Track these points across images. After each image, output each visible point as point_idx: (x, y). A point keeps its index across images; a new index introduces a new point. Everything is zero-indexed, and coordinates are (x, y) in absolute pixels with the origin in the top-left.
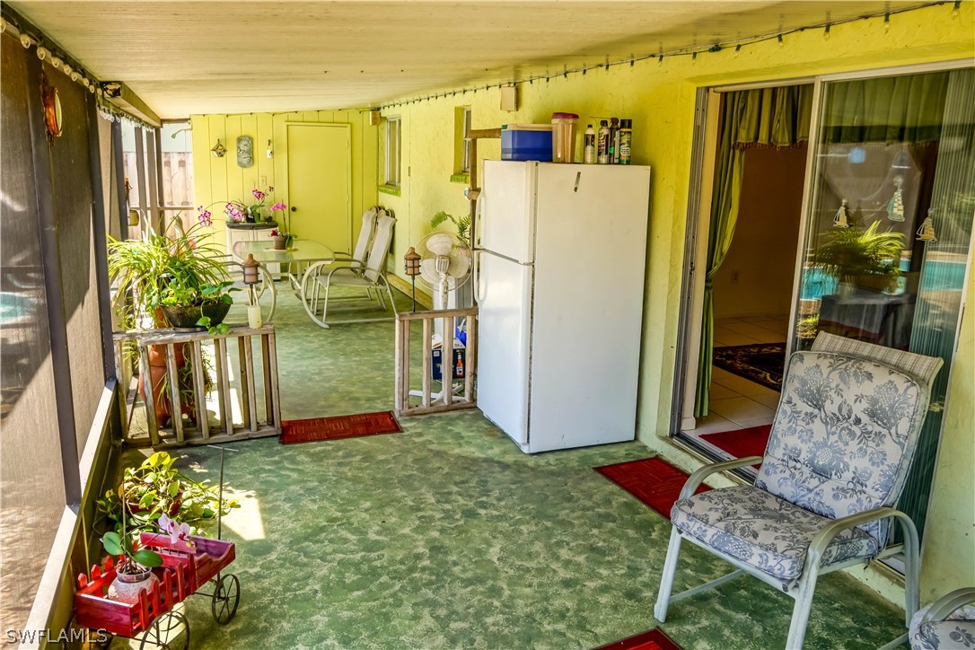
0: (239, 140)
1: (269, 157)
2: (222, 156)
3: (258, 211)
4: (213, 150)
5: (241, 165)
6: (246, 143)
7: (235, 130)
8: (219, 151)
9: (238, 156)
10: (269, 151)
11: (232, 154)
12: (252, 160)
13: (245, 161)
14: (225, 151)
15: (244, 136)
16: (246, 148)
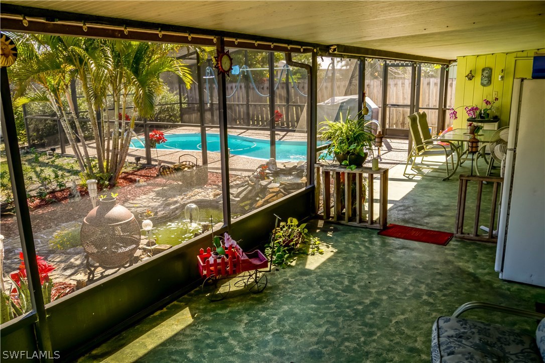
0: (483, 70)
1: (500, 80)
2: (471, 80)
3: (487, 112)
4: (466, 76)
5: (482, 84)
6: (487, 72)
7: (482, 64)
8: (469, 77)
9: (482, 80)
10: (500, 76)
11: (478, 79)
12: (490, 82)
13: (485, 83)
14: (473, 77)
15: (487, 68)
16: (487, 75)
